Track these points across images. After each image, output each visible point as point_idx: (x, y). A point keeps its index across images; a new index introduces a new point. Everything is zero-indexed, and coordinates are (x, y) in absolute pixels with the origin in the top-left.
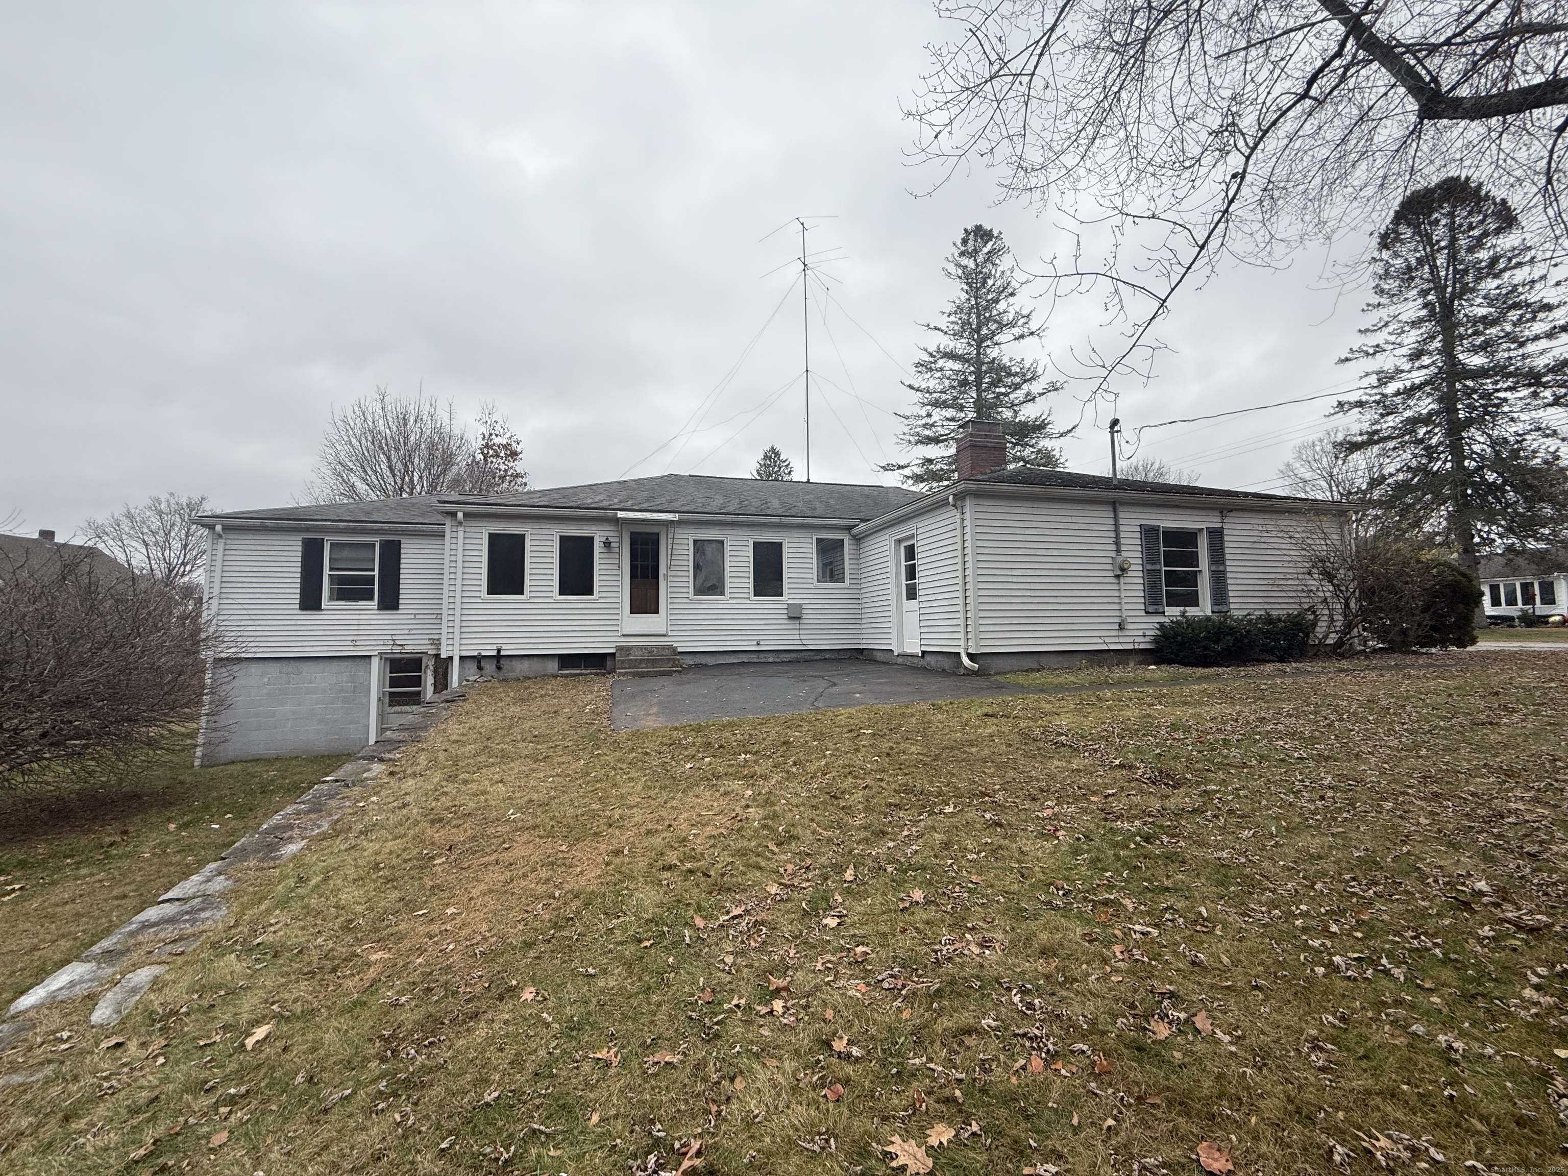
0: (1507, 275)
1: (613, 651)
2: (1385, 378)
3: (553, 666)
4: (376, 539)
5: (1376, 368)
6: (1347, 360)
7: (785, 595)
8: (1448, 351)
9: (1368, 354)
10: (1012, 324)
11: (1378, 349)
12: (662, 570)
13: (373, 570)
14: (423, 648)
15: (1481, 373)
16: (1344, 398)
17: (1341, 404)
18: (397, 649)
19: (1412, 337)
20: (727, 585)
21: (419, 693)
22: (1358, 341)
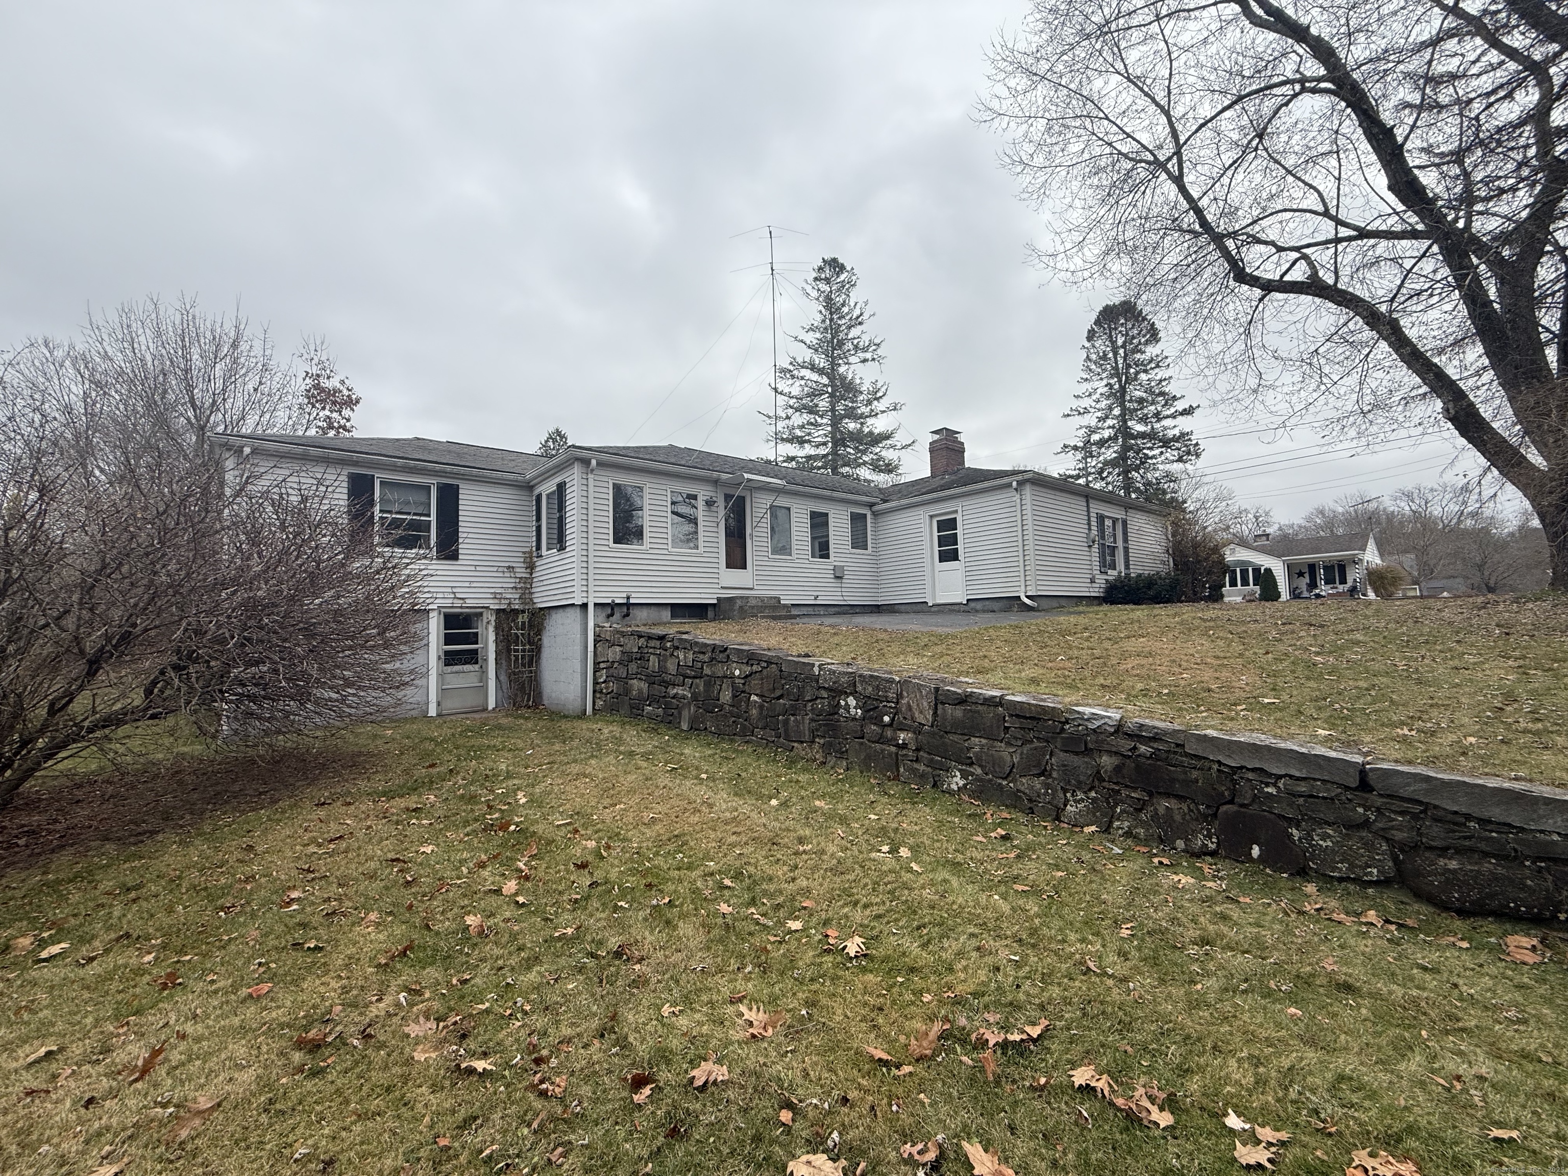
0: (1153, 372)
1: (715, 601)
2: (1092, 431)
3: (666, 614)
4: (433, 481)
5: (1086, 424)
6: (1068, 415)
7: (832, 558)
8: (1123, 418)
9: (1080, 413)
10: (865, 349)
11: (1086, 411)
12: (748, 531)
13: (429, 516)
14: (485, 603)
15: (1143, 435)
16: (1067, 443)
17: (1065, 446)
18: (458, 603)
19: (1104, 404)
20: (794, 547)
21: (476, 652)
22: (1075, 404)
